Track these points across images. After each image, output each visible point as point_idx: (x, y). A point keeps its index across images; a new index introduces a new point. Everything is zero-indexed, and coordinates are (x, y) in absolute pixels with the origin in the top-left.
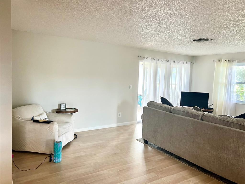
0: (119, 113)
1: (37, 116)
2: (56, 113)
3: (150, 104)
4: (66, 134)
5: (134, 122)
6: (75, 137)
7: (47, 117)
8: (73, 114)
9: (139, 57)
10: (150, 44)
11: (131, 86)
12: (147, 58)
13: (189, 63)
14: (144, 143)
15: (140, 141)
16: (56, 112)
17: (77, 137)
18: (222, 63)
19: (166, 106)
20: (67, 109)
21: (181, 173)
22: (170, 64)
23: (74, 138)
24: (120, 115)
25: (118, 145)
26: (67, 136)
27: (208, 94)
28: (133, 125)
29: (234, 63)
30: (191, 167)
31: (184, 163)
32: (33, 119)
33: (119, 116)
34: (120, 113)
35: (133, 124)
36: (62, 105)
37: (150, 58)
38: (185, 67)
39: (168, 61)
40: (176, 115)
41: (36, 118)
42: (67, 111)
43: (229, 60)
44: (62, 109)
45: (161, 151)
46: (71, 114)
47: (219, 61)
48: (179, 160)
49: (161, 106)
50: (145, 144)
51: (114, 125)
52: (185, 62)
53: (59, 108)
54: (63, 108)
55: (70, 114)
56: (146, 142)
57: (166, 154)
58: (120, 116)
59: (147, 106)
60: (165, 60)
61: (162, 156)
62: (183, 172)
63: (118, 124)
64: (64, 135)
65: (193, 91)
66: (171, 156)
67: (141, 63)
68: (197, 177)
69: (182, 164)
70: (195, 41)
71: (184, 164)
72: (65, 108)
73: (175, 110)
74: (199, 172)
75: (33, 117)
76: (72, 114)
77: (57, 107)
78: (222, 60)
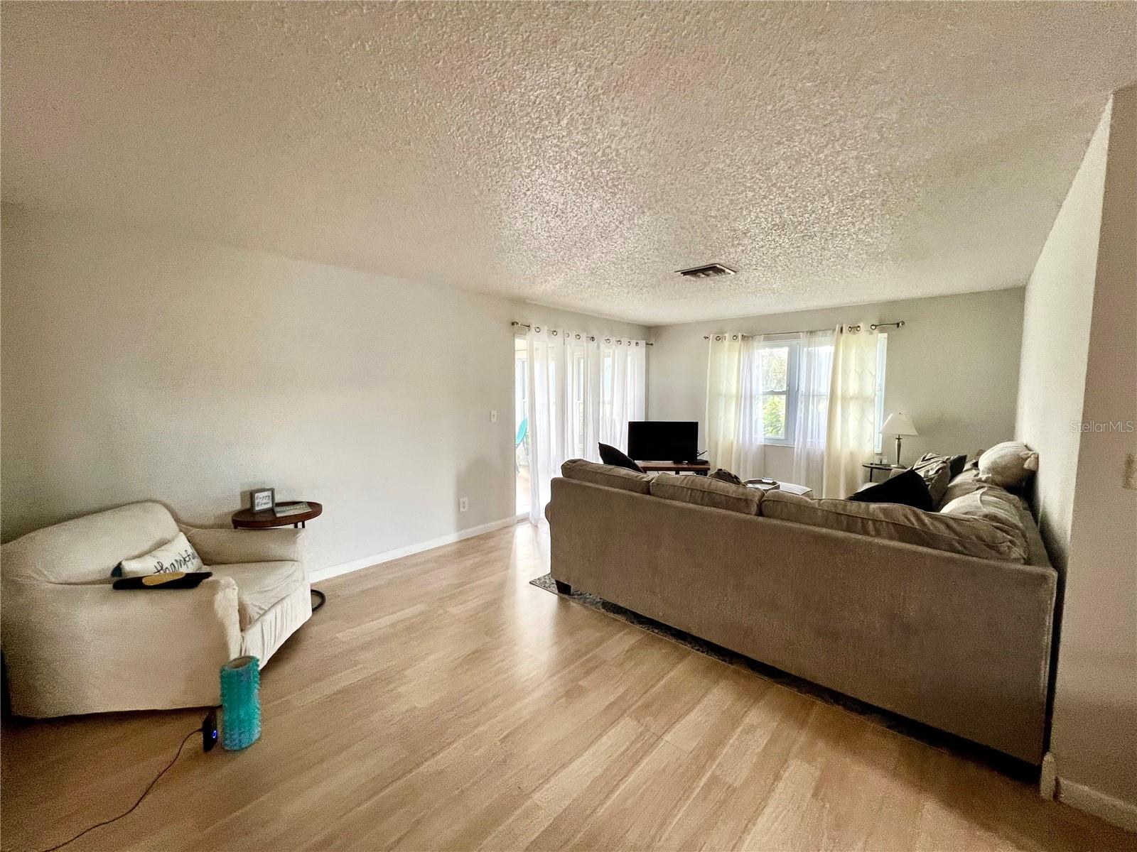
0: (462, 500)
1: (140, 556)
2: (235, 528)
3: (572, 469)
4: (279, 608)
5: (508, 519)
6: (318, 601)
7: (190, 551)
8: (303, 526)
9: (513, 324)
10: (549, 286)
11: (494, 412)
12: (538, 330)
13: (642, 343)
14: (557, 592)
15: (545, 588)
16: (233, 527)
17: (327, 602)
18: (726, 343)
19: (625, 474)
20: (278, 509)
21: (710, 696)
22: (598, 347)
23: (314, 610)
24: (467, 507)
25: (477, 614)
26: (282, 615)
27: (697, 423)
28: (507, 530)
29: (756, 344)
30: (729, 663)
31: (703, 652)
32: (118, 570)
33: (462, 510)
34: (466, 499)
35: (505, 527)
36: (256, 495)
37: (546, 328)
38: (634, 355)
39: (593, 338)
40: (668, 502)
41: (133, 567)
42: (278, 515)
43: (744, 335)
44: (257, 508)
45: (618, 617)
46: (296, 526)
47: (718, 339)
48: (683, 642)
49: (610, 473)
50: (561, 595)
51: (450, 537)
52: (633, 342)
53: (248, 506)
54: (262, 503)
55: (292, 526)
56: (563, 589)
57: (638, 627)
58: (466, 509)
59: (560, 475)
60: (583, 336)
61: (625, 634)
62: (715, 691)
63: (463, 532)
64: (270, 617)
65: (653, 419)
66: (656, 631)
67: (520, 343)
68: (762, 703)
69: (698, 658)
70: (685, 273)
71: (704, 655)
72: (270, 505)
73: (663, 486)
74: (759, 681)
75: (120, 564)
76: (300, 525)
77: (237, 506)
78: (727, 335)
